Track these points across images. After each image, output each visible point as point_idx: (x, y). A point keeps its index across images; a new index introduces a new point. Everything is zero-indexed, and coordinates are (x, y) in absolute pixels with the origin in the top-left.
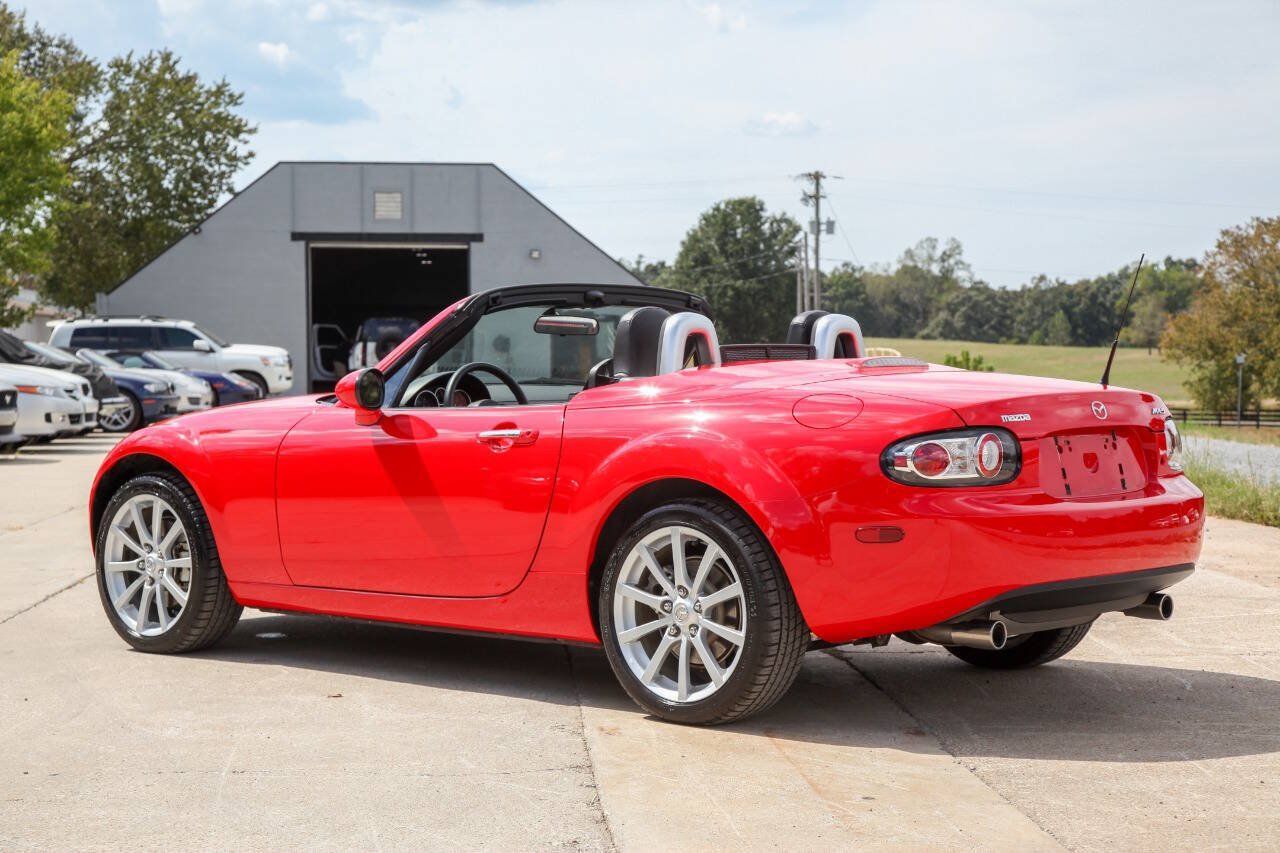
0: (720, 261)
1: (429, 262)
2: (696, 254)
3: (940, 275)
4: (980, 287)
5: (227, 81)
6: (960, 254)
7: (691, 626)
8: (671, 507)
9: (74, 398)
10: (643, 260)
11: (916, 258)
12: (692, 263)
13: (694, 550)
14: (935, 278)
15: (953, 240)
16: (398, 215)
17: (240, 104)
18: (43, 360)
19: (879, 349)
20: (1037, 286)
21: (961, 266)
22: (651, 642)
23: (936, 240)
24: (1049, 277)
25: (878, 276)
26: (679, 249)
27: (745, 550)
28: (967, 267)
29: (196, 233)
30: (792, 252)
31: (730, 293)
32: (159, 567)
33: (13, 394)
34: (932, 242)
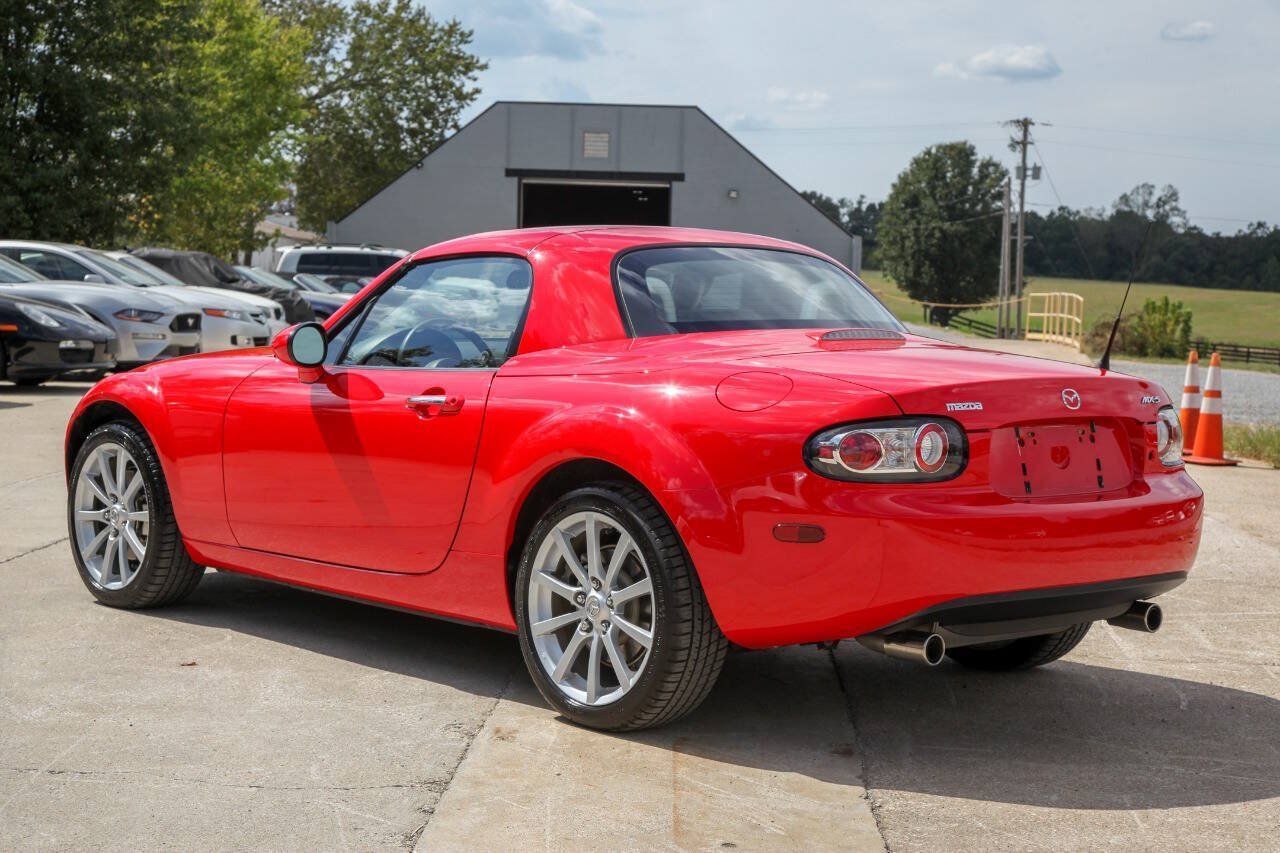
0: (927, 203)
1: (646, 199)
2: (908, 195)
3: (1154, 220)
4: (1194, 234)
5: (458, 21)
6: (1176, 200)
7: (603, 622)
8: (588, 490)
9: (260, 322)
10: (864, 200)
11: (1131, 204)
12: (903, 205)
13: (609, 538)
14: (1150, 224)
15: (1171, 186)
16: (605, 154)
17: (470, 42)
18: (248, 285)
19: (1063, 294)
20: (1254, 232)
21: (1176, 212)
22: (565, 634)
23: (1153, 186)
24: (1268, 225)
25: (1093, 219)
26: (890, 191)
27: (657, 543)
28: (1182, 214)
29: (418, 168)
30: (999, 196)
31: (938, 234)
32: (121, 519)
33: (197, 318)
34: (1149, 189)
